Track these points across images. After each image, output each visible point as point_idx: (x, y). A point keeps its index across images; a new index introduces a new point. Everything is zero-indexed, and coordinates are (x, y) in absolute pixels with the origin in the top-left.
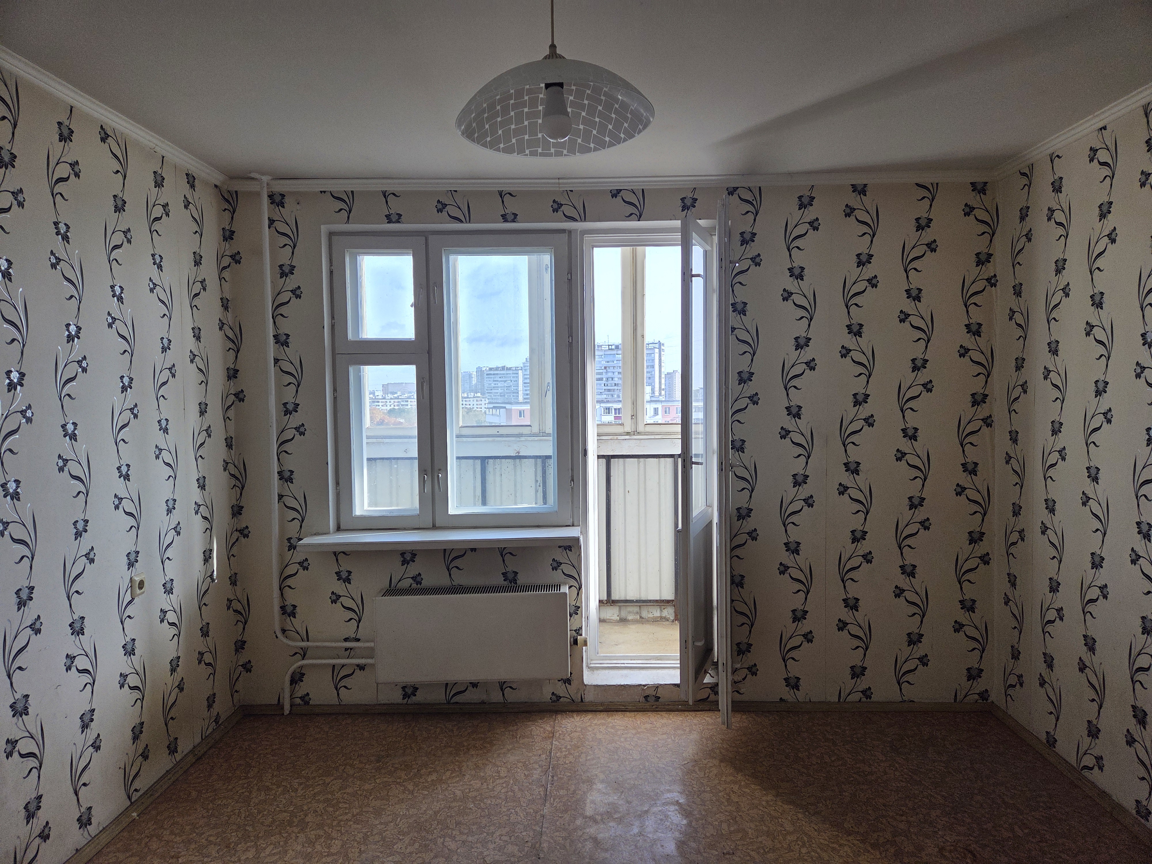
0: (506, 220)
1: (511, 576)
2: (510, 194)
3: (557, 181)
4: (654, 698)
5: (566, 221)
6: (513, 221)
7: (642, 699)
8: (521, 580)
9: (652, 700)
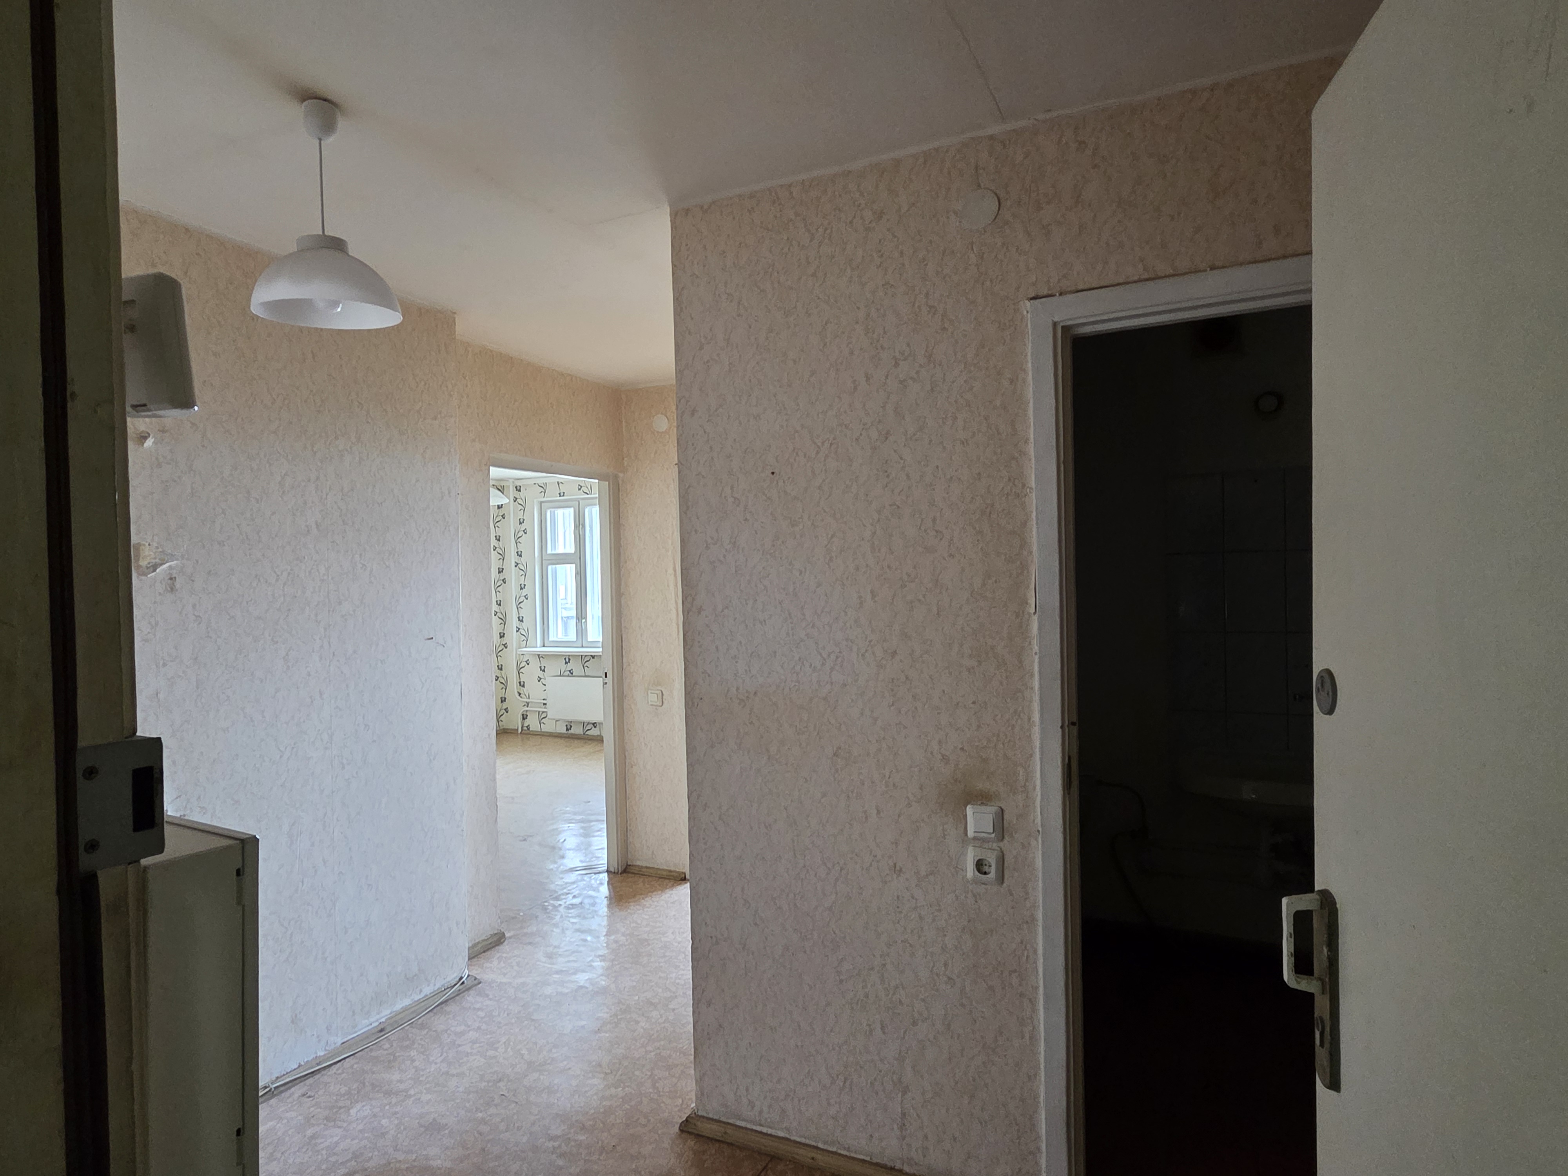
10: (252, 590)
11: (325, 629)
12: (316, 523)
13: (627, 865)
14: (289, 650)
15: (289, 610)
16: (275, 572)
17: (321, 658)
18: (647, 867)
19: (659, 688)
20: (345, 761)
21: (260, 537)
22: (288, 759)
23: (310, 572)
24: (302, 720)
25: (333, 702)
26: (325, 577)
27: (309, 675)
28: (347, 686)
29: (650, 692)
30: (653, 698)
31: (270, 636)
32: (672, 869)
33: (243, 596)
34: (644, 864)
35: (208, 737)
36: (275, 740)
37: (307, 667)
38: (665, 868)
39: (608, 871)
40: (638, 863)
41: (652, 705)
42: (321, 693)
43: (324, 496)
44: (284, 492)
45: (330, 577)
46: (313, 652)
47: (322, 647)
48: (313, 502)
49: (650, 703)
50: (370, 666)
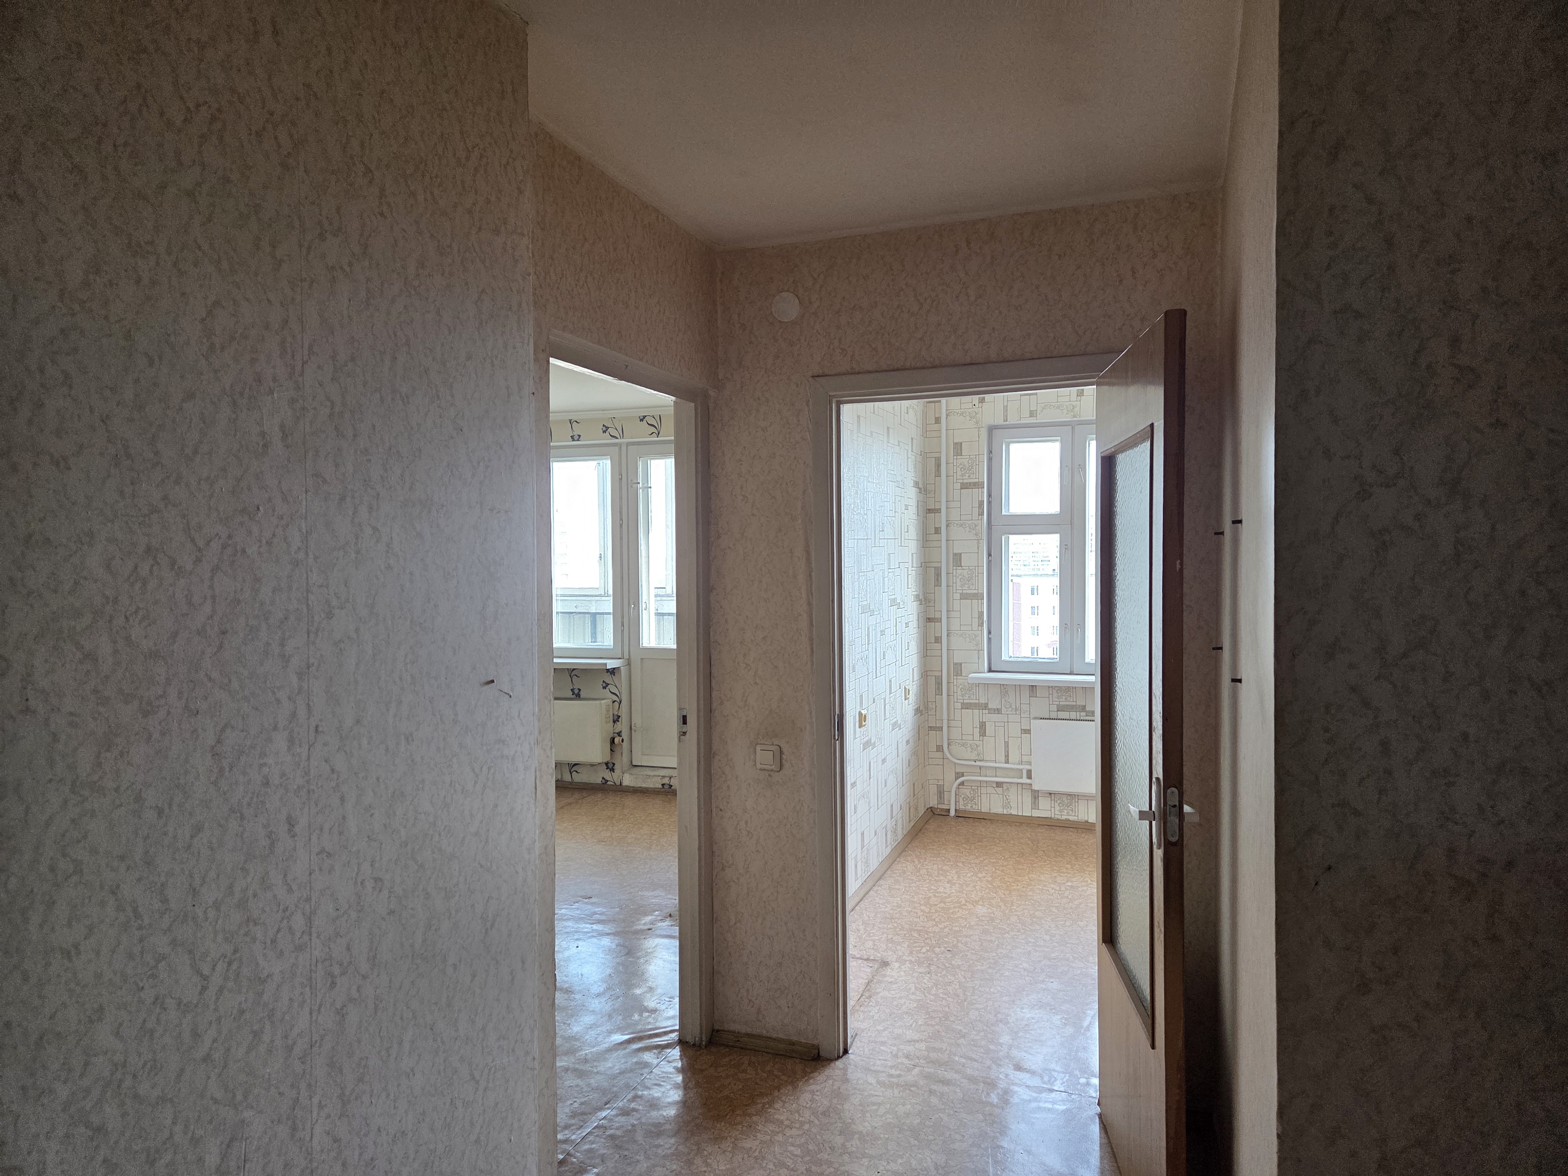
0: (574, 440)
1: (576, 691)
2: (576, 421)
3: (601, 412)
4: (668, 786)
5: (611, 439)
6: (578, 440)
7: (660, 786)
8: (582, 694)
9: (667, 787)
10: (138, 585)
11: (300, 675)
12: (282, 427)
13: (713, 1030)
14: (223, 730)
15: (224, 633)
16: (193, 540)
17: (291, 741)
18: (748, 1035)
19: (776, 742)
20: (336, 970)
21: (156, 453)
22: (221, 990)
23: (269, 543)
24: (250, 893)
25: (314, 838)
26: (301, 556)
27: (266, 784)
28: (342, 799)
29: (758, 748)
30: (765, 757)
31: (180, 698)
32: (795, 1038)
33: (116, 601)
34: (743, 1029)
35: (26, 978)
36: (190, 952)
37: (261, 766)
38: (781, 1036)
39: (682, 1042)
40: (734, 1027)
41: (761, 770)
42: (291, 822)
43: (298, 368)
44: (212, 347)
45: (311, 556)
46: (275, 728)
47: (294, 715)
48: (275, 380)
49: (759, 766)
50: (387, 750)
